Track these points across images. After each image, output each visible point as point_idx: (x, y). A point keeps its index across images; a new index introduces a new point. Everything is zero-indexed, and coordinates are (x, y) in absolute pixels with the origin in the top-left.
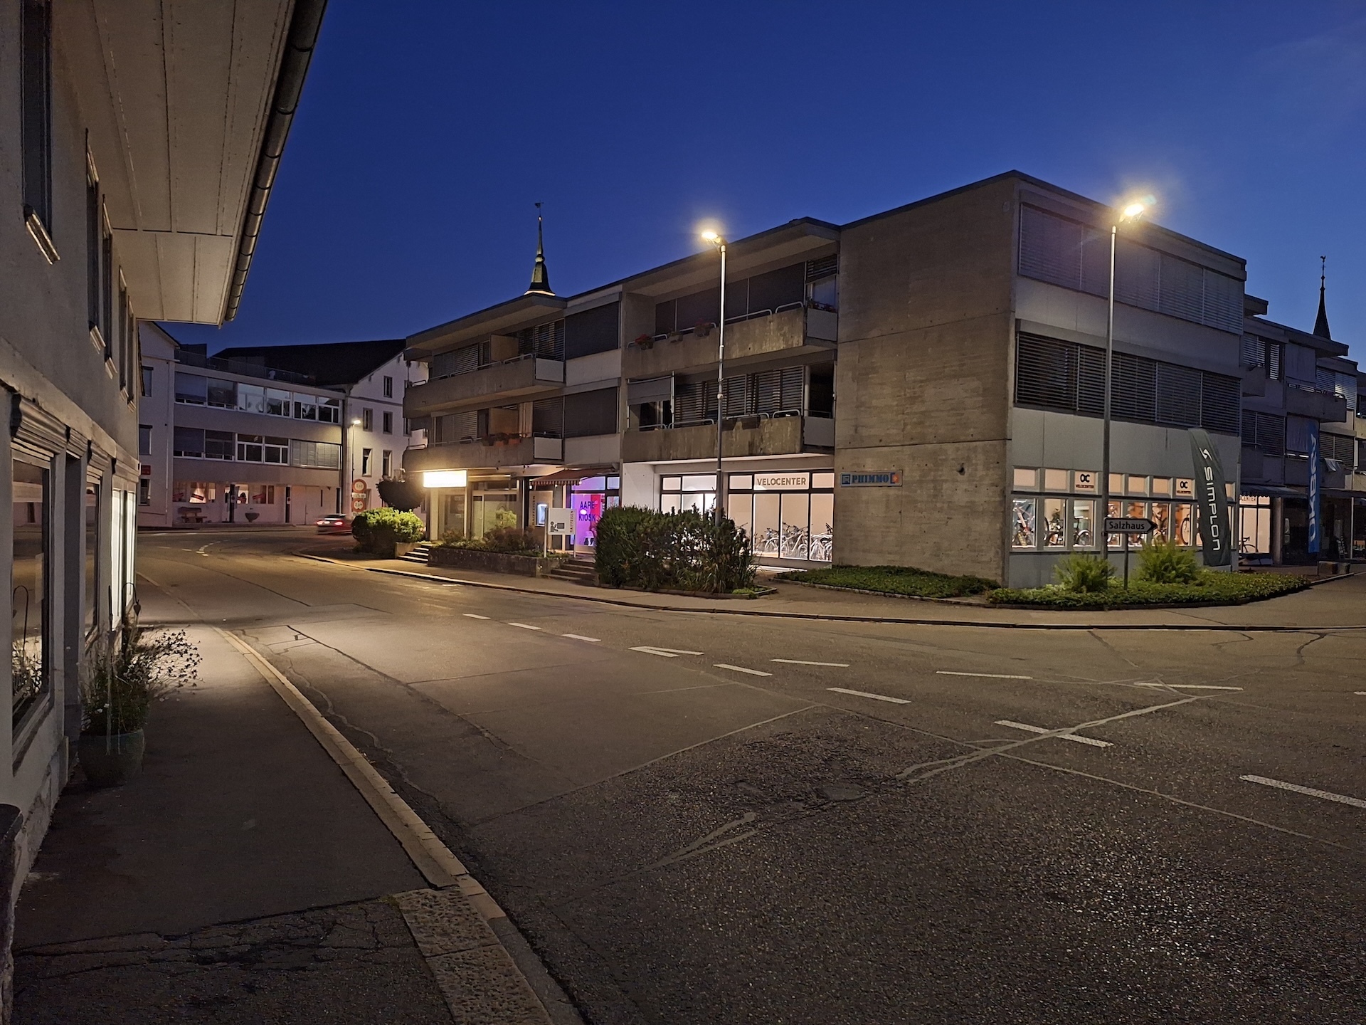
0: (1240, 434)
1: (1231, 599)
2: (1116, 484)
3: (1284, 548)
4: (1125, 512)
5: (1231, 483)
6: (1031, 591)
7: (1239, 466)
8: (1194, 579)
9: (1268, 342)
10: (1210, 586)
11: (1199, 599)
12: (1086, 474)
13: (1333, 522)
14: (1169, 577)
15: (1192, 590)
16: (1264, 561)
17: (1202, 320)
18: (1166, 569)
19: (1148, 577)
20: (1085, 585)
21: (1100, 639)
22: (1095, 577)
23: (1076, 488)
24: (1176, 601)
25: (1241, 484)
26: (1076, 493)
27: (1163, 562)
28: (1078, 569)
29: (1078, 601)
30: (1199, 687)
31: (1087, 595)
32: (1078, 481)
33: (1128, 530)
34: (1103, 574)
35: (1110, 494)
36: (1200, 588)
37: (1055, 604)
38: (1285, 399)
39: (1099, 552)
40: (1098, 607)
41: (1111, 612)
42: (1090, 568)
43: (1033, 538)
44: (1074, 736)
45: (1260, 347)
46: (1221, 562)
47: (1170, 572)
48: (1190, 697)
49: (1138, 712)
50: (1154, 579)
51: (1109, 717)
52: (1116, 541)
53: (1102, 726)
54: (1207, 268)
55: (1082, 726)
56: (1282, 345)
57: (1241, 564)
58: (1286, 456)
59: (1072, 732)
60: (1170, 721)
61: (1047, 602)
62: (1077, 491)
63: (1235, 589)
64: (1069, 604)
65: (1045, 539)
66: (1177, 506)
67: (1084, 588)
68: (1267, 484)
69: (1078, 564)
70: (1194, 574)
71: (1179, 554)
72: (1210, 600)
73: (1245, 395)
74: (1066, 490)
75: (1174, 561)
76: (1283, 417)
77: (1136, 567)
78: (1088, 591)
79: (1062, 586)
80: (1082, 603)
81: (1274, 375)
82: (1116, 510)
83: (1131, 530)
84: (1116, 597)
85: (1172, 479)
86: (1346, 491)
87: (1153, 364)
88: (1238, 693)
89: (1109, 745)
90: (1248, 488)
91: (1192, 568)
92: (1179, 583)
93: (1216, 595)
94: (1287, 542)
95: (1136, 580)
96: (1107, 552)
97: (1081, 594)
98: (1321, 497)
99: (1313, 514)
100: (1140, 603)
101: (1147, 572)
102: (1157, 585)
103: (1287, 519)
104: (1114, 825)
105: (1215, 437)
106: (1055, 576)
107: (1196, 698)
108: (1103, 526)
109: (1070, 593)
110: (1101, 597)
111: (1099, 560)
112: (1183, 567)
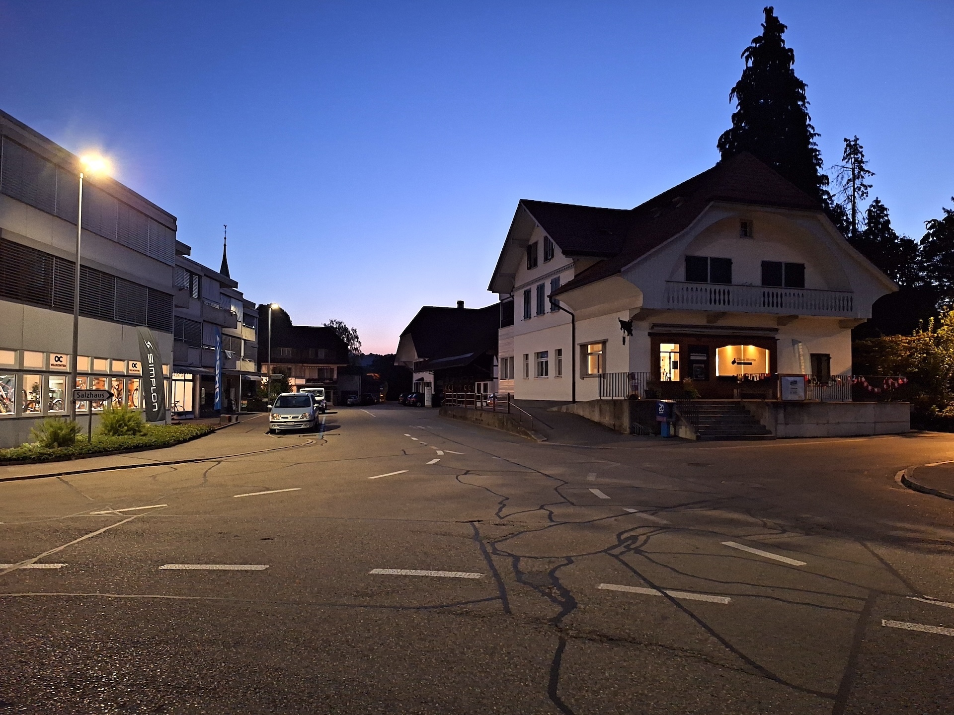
0: (173, 332)
1: (165, 444)
2: (83, 364)
3: (201, 406)
4: (91, 385)
5: (167, 365)
6: (8, 451)
7: (172, 354)
8: (140, 431)
9: (192, 274)
10: (151, 435)
11: (142, 445)
12: (59, 356)
13: (230, 390)
14: (122, 431)
15: (138, 439)
16: (188, 416)
17: (148, 253)
18: (120, 426)
19: (106, 432)
20: (56, 441)
21: (67, 483)
22: (64, 436)
23: (51, 367)
24: (125, 448)
25: (174, 365)
26: (51, 370)
27: (118, 421)
28: (51, 429)
29: (50, 455)
30: (137, 508)
31: (57, 450)
32: (52, 361)
33: (91, 398)
34: (72, 432)
35: (78, 372)
36: (144, 438)
37: (30, 458)
38: (202, 312)
39: (69, 416)
40: (67, 458)
41: (77, 460)
42: (61, 429)
43: (12, 406)
44: (36, 564)
45: (187, 276)
46: (158, 418)
47: (123, 427)
48: (131, 517)
49: (90, 535)
50: (111, 433)
51: (67, 543)
52: (83, 407)
53: (61, 551)
54: (151, 218)
55: (44, 554)
56: (200, 277)
57: (173, 419)
58: (203, 348)
59: (33, 562)
60: (114, 538)
61: (23, 458)
62: (52, 369)
63: (168, 436)
64: (43, 458)
65: (23, 407)
66: (131, 380)
67: (56, 444)
68: (191, 365)
69: (51, 426)
70: (141, 428)
71: (129, 415)
72: (151, 445)
73: (176, 306)
74: (43, 367)
75: (127, 420)
76: (200, 323)
77: (98, 426)
78: (59, 445)
79: (38, 444)
80: (54, 456)
81: (195, 295)
82: (83, 384)
83: (94, 398)
84: (82, 449)
85: (126, 361)
86: (236, 371)
87: (113, 278)
88: (163, 508)
89: (65, 565)
90: (178, 368)
91: (138, 424)
92: (129, 435)
93: (155, 441)
94: (203, 403)
95: (98, 434)
96: (75, 415)
97: (53, 449)
98: (222, 374)
99: (217, 385)
100: (100, 452)
101: (106, 429)
102: (113, 438)
103: (203, 389)
104: (62, 628)
105: (156, 333)
106: (31, 436)
107: (135, 516)
108: (72, 396)
109: (44, 449)
110: (71, 449)
111: (68, 422)
112: (132, 423)
